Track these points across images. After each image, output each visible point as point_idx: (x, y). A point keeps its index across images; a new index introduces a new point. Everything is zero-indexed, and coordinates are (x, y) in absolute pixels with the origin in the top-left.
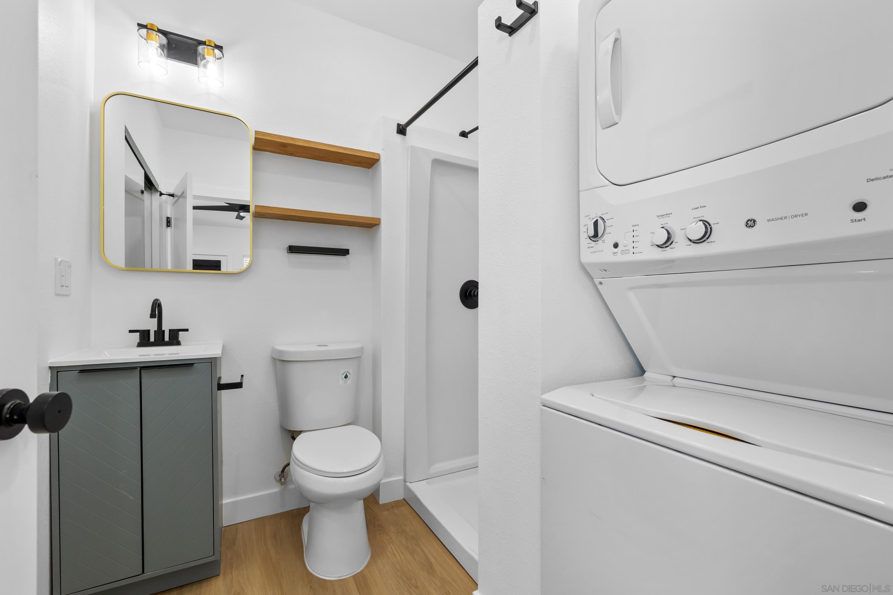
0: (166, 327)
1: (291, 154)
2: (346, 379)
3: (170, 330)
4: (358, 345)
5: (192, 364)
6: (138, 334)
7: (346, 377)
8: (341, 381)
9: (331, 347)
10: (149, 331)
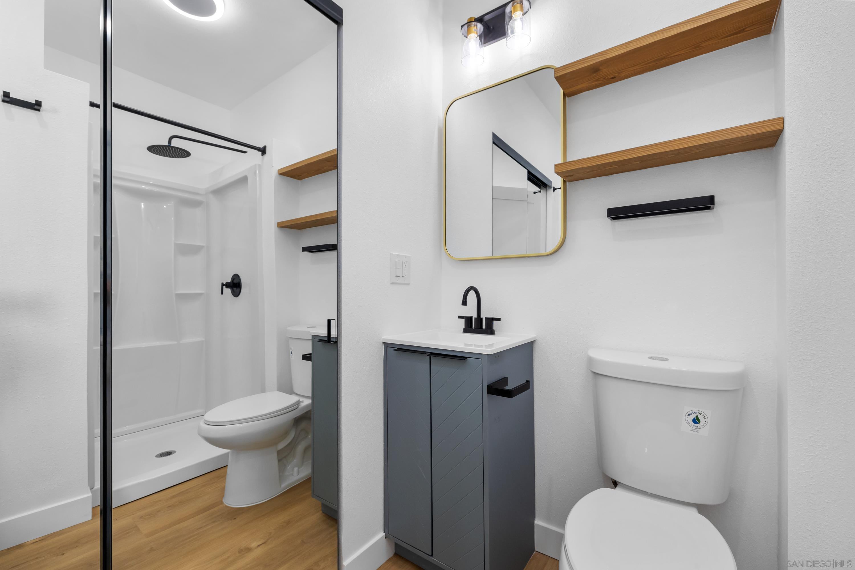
0: (483, 316)
1: (613, 79)
2: (697, 425)
3: (485, 318)
4: (735, 368)
5: (465, 358)
6: (464, 319)
7: (696, 421)
8: (687, 427)
9: (671, 365)
10: (471, 318)
